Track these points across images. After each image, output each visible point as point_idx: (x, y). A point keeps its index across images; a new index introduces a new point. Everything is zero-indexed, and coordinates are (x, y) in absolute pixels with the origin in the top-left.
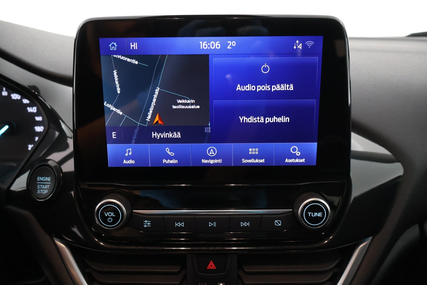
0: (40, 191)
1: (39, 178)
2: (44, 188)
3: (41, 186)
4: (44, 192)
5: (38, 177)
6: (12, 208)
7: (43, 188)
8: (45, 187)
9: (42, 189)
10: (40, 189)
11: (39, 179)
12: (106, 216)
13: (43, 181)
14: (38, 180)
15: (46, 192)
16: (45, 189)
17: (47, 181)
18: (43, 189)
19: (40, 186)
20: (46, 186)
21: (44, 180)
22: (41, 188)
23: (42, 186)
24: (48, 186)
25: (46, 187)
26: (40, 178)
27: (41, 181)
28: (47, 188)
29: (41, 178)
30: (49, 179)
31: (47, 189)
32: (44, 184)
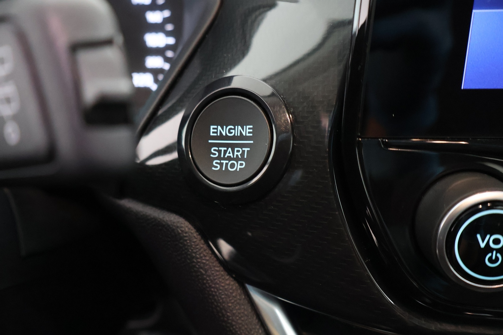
0: (221, 164)
1: (213, 129)
2: (231, 155)
3: (223, 149)
4: (232, 166)
5: (212, 127)
6: (129, 204)
7: (227, 155)
8: (236, 153)
9: (224, 159)
10: (219, 158)
11: (216, 131)
12: (483, 245)
13: (227, 138)
14: (212, 134)
15: (239, 166)
16: (237, 159)
17: (242, 137)
18: (229, 159)
19: (220, 152)
20: (238, 151)
21: (231, 133)
22: (222, 156)
23: (225, 152)
24: (246, 149)
25: (239, 154)
26: (217, 129)
27: (221, 137)
28: (243, 154)
29: (219, 128)
30: (247, 131)
31: (242, 159)
32: (233, 146)
